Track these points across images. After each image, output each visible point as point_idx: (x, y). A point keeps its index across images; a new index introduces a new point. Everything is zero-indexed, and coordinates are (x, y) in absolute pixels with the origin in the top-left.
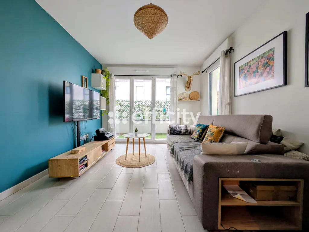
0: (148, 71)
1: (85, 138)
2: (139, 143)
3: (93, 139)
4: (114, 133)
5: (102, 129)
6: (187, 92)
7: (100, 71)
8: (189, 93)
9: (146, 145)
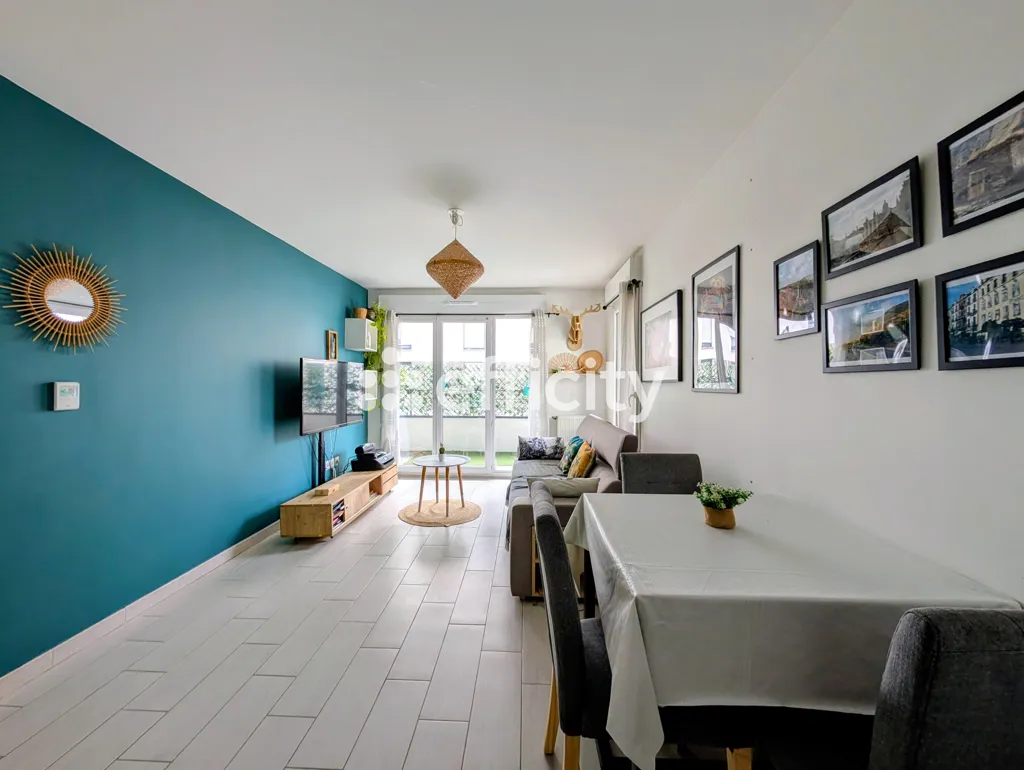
0: (476, 304)
1: (333, 466)
2: (447, 477)
3: (350, 468)
4: (396, 453)
5: (367, 445)
6: (570, 352)
7: (364, 312)
8: (577, 354)
9: (464, 482)
